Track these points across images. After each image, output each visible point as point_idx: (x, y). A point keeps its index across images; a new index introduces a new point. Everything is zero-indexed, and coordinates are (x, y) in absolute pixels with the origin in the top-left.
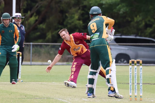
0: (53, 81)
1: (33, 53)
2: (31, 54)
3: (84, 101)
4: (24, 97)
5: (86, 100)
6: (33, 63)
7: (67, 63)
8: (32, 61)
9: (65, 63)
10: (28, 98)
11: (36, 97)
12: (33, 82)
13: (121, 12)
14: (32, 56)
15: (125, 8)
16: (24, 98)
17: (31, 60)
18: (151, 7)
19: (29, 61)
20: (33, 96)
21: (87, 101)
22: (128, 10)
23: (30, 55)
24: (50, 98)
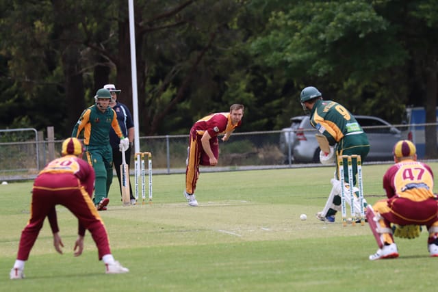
0: (209, 200)
1: (170, 154)
2: (168, 155)
3: (265, 232)
4: (160, 230)
5: (268, 229)
6: (172, 170)
7: (232, 167)
8: (171, 166)
9: (227, 168)
10: (167, 232)
11: (181, 229)
12: (174, 202)
13: (320, 74)
14: (170, 158)
15: (325, 67)
16: (160, 232)
17: (168, 166)
18: (371, 61)
19: (166, 166)
20: (174, 227)
21: (269, 232)
22: (331, 69)
23: (166, 157)
24: (205, 230)
